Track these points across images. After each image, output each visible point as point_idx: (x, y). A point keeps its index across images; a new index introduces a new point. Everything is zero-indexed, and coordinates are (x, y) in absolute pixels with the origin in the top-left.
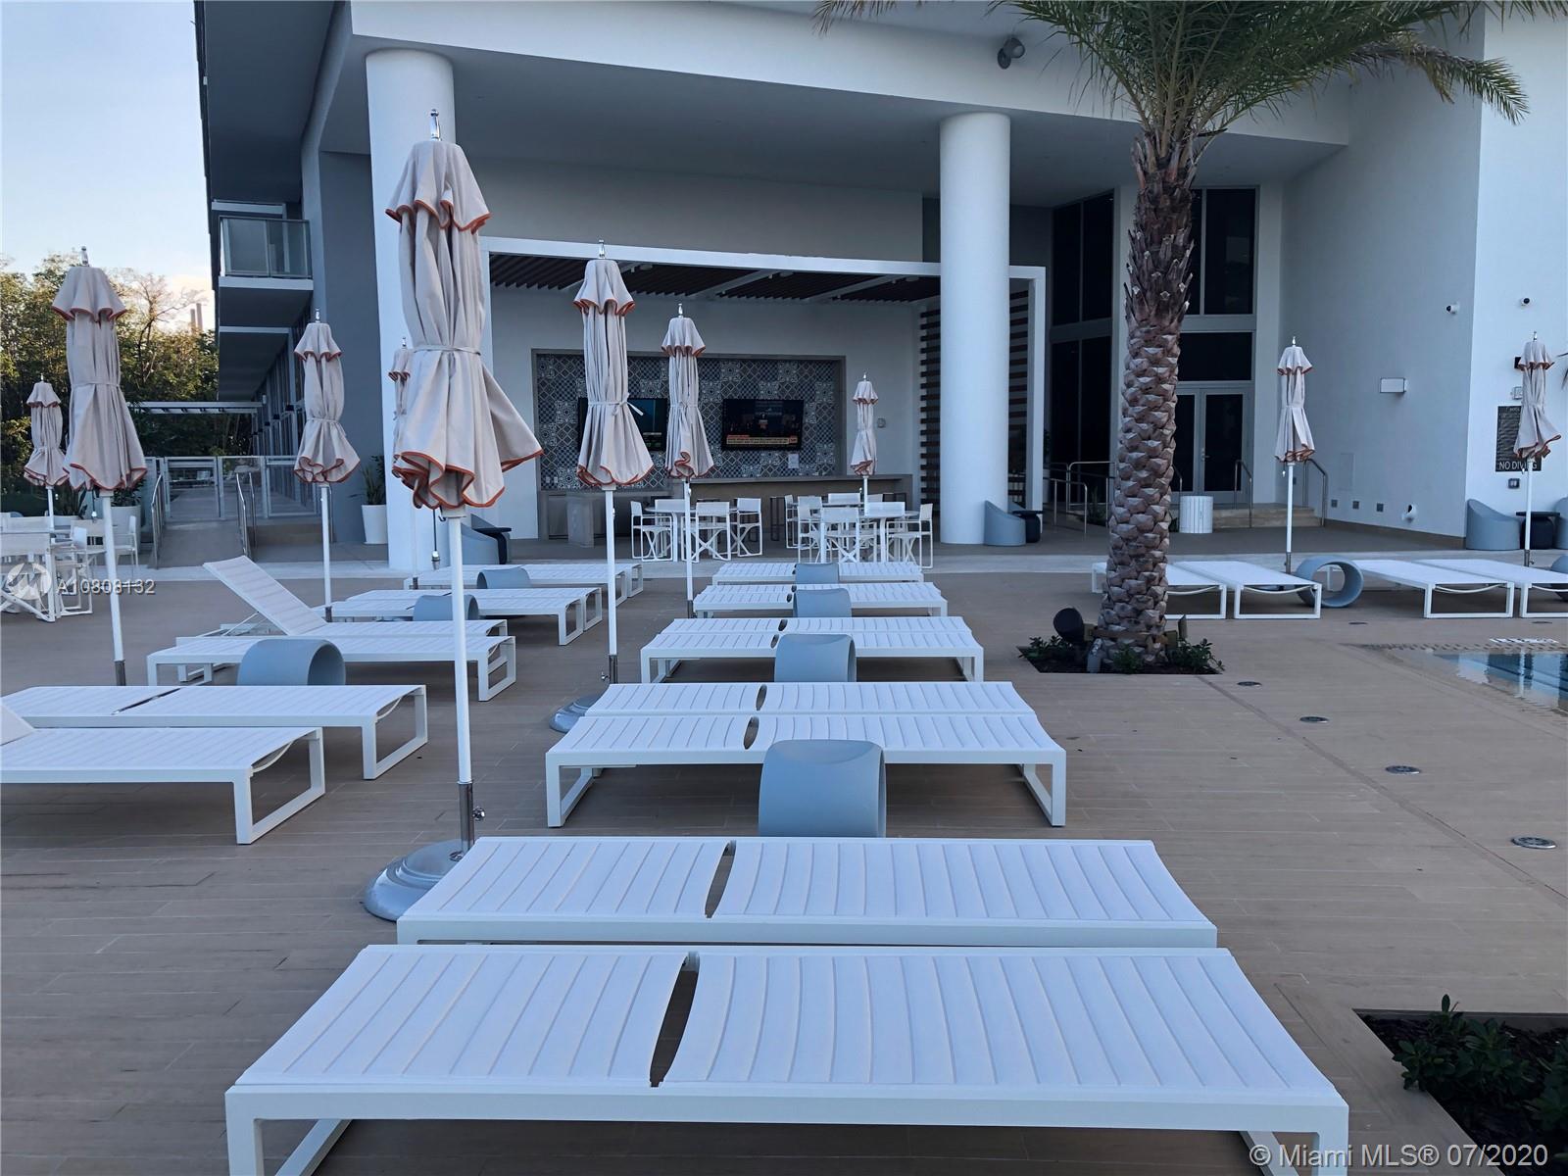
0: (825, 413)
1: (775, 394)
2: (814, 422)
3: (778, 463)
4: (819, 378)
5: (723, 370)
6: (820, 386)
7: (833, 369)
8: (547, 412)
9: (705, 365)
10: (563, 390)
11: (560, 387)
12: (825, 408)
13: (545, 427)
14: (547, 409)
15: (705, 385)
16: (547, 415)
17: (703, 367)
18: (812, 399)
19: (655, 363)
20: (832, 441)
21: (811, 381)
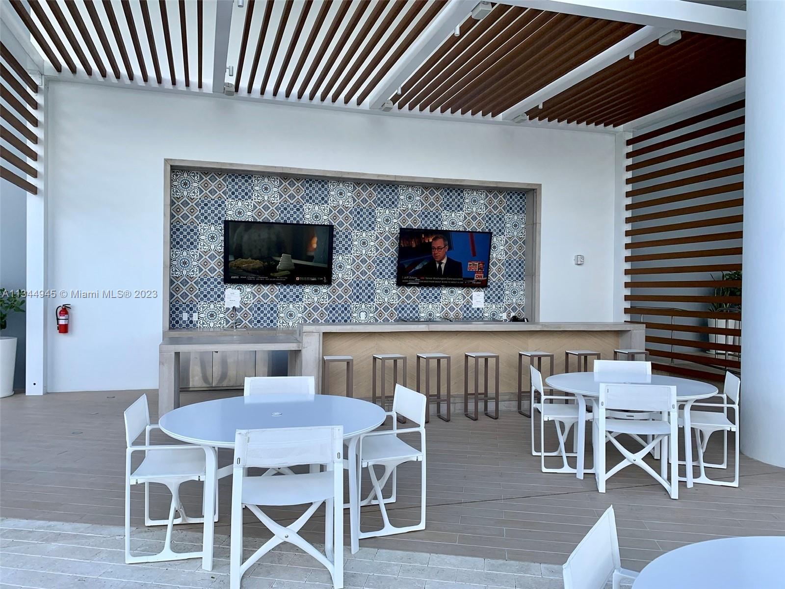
0: (515, 248)
1: (460, 225)
2: (503, 257)
3: (461, 302)
4: (510, 209)
5: (401, 197)
6: (511, 219)
7: (524, 201)
8: (188, 237)
9: (382, 190)
10: (209, 211)
11: (206, 208)
12: (515, 242)
13: (185, 253)
14: (188, 234)
15: (381, 213)
16: (188, 240)
17: (379, 193)
18: (501, 232)
19: (323, 186)
20: (522, 279)
21: (501, 212)
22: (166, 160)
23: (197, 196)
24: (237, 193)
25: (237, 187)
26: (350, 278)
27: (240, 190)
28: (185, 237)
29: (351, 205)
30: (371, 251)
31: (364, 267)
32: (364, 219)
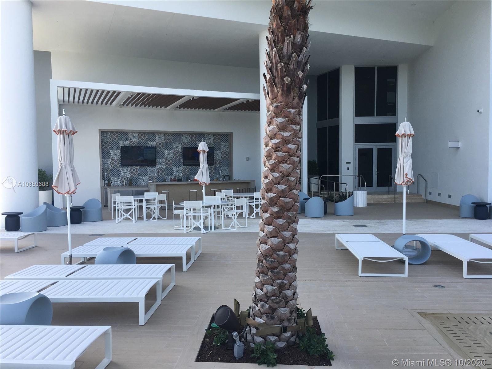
0: (225, 155)
4: (222, 141)
5: (182, 138)
6: (223, 144)
7: (227, 138)
8: (107, 155)
9: (175, 136)
10: (114, 146)
11: (113, 145)
12: (225, 153)
13: (106, 160)
14: (107, 154)
15: (174, 144)
16: (107, 156)
17: (174, 137)
18: (219, 149)
19: (153, 135)
20: (228, 166)
21: (219, 142)
22: (99, 129)
23: (109, 140)
24: (123, 139)
25: (123, 137)
26: (164, 167)
27: (124, 138)
28: (106, 155)
29: (164, 141)
30: (171, 157)
31: (169, 163)
32: (169, 146)
